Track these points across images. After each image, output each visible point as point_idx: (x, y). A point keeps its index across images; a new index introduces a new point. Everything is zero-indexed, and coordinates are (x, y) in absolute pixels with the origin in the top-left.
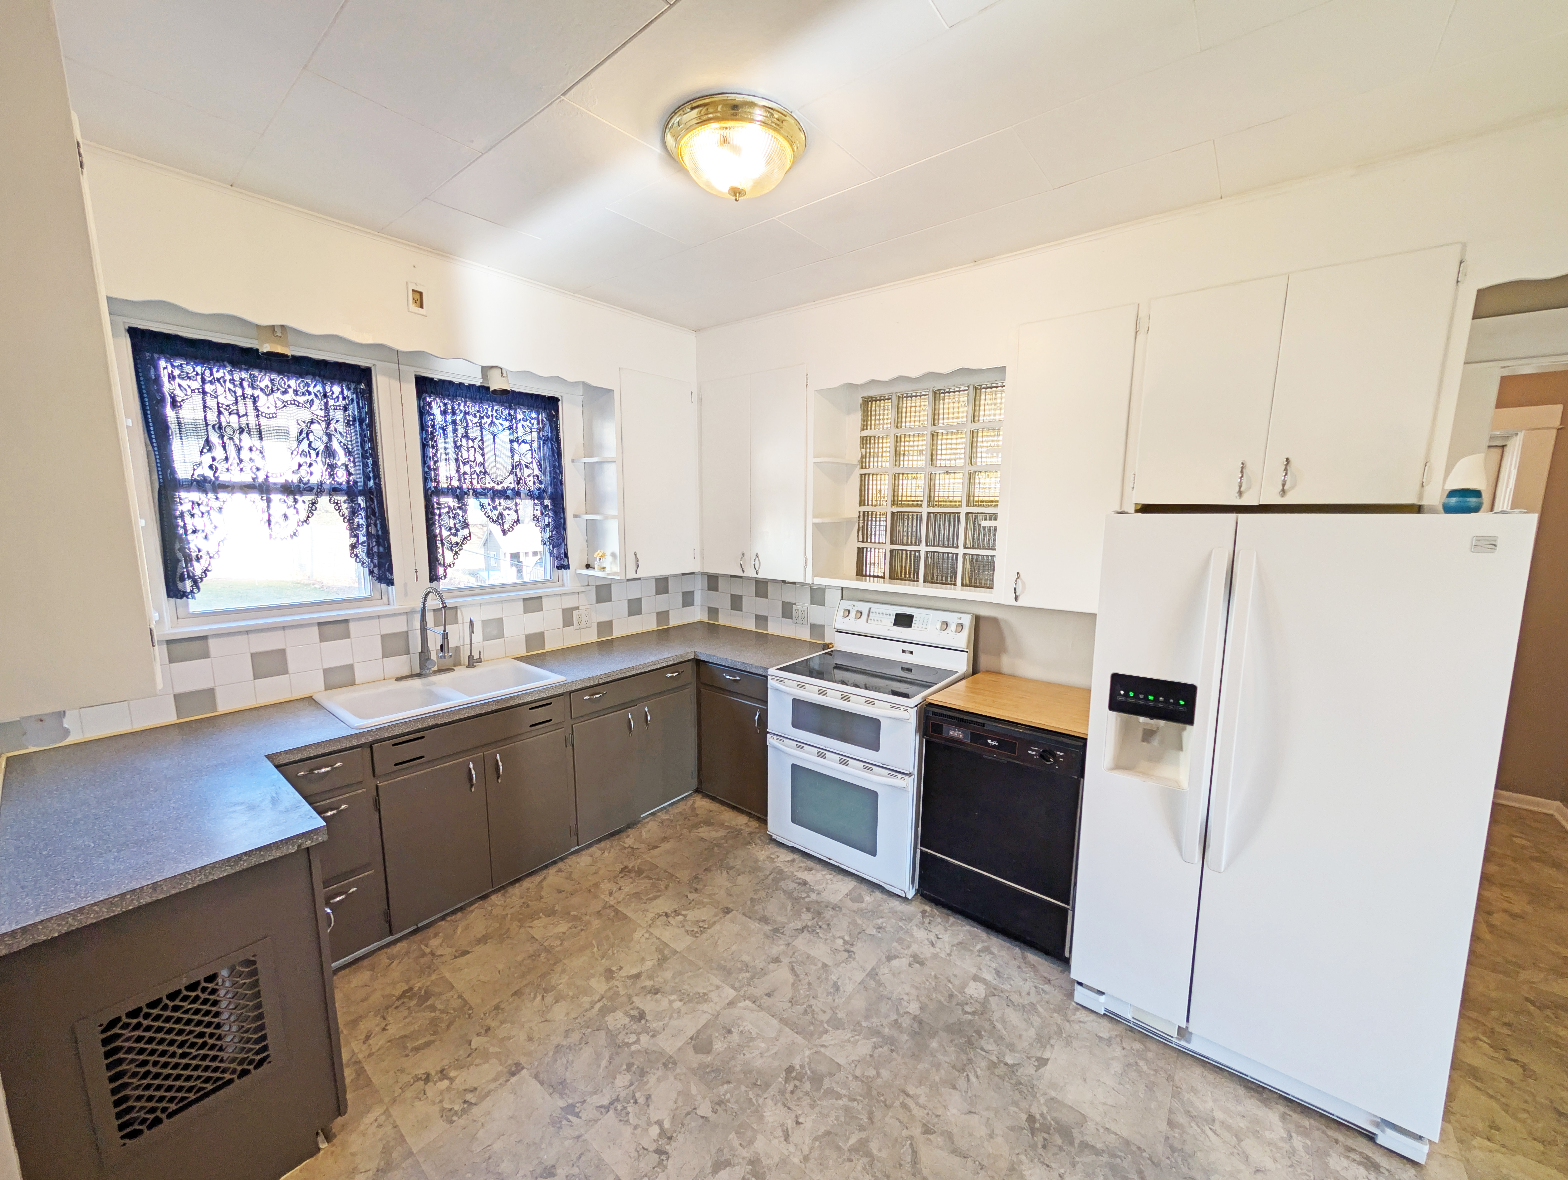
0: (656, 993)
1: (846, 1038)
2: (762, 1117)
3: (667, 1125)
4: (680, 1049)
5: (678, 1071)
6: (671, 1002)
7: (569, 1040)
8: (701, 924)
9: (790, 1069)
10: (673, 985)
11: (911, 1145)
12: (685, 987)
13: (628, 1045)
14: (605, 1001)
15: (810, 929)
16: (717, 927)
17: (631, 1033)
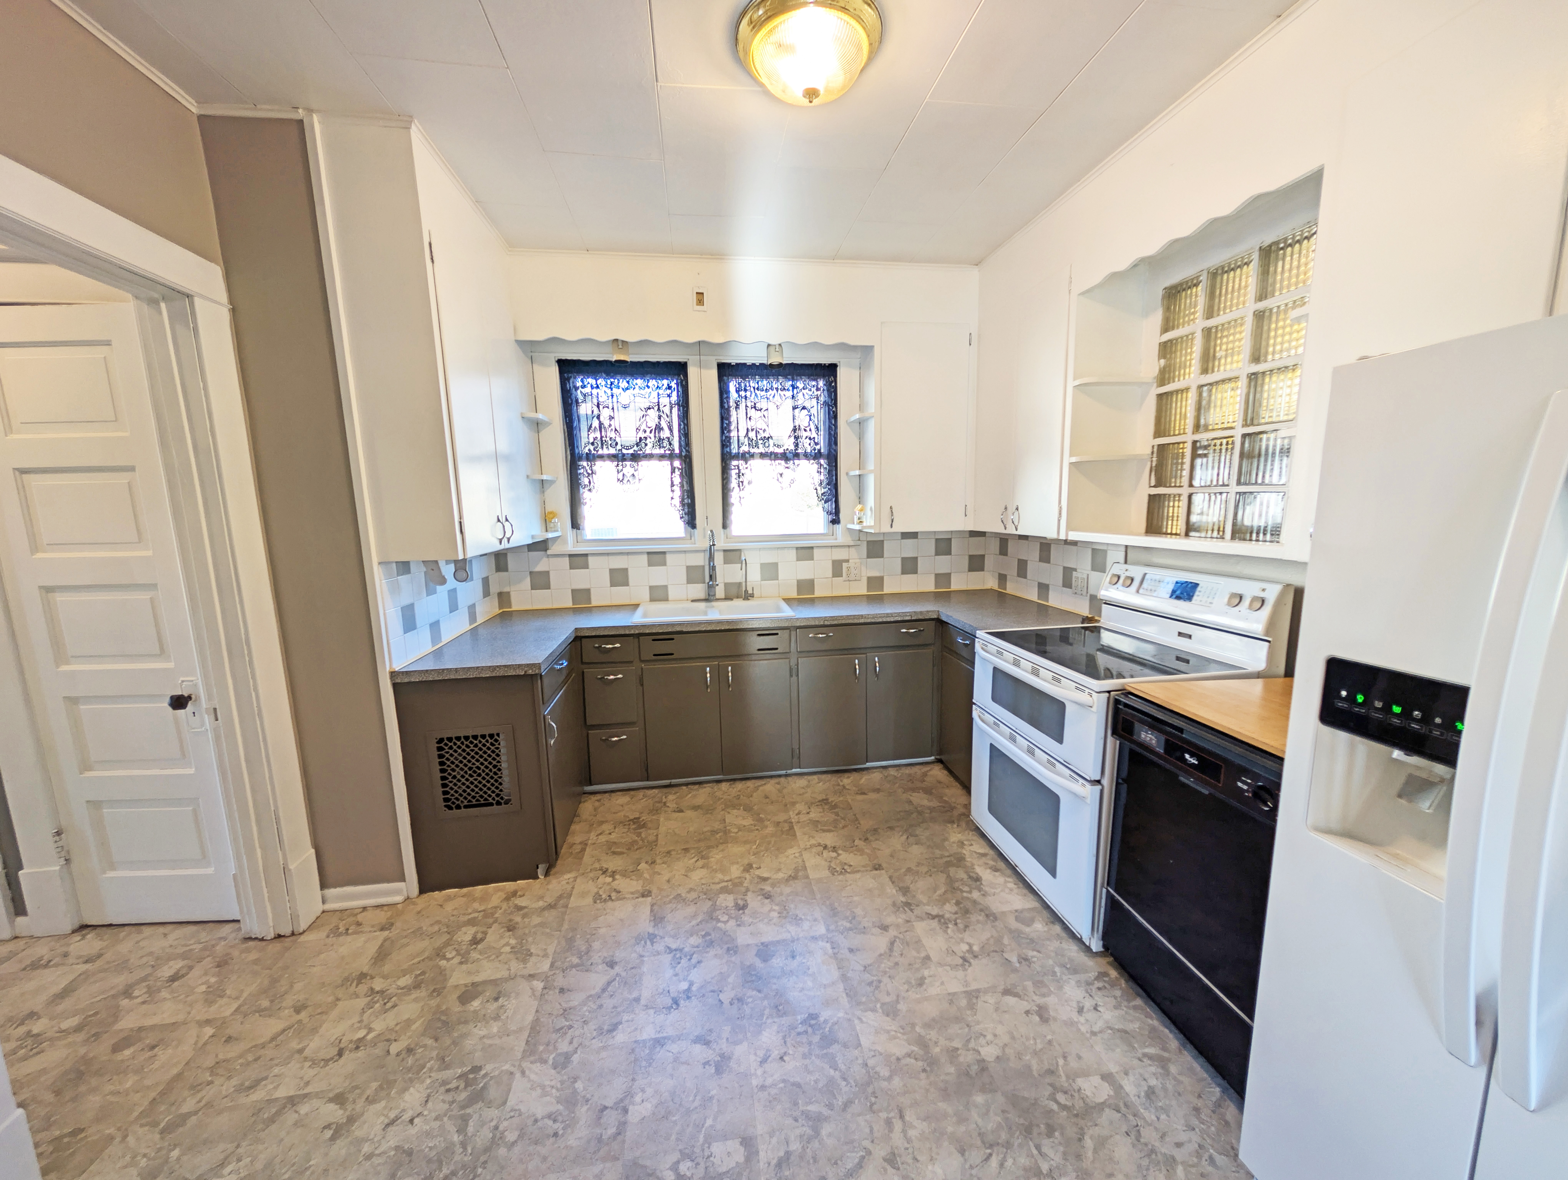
0: (767, 898)
1: (889, 1028)
2: (759, 1033)
3: (694, 988)
4: (748, 945)
5: (733, 959)
6: (771, 910)
7: (688, 895)
8: (846, 867)
9: (813, 1016)
13: (719, 921)
14: (730, 883)
16: (858, 876)
17: (727, 914)
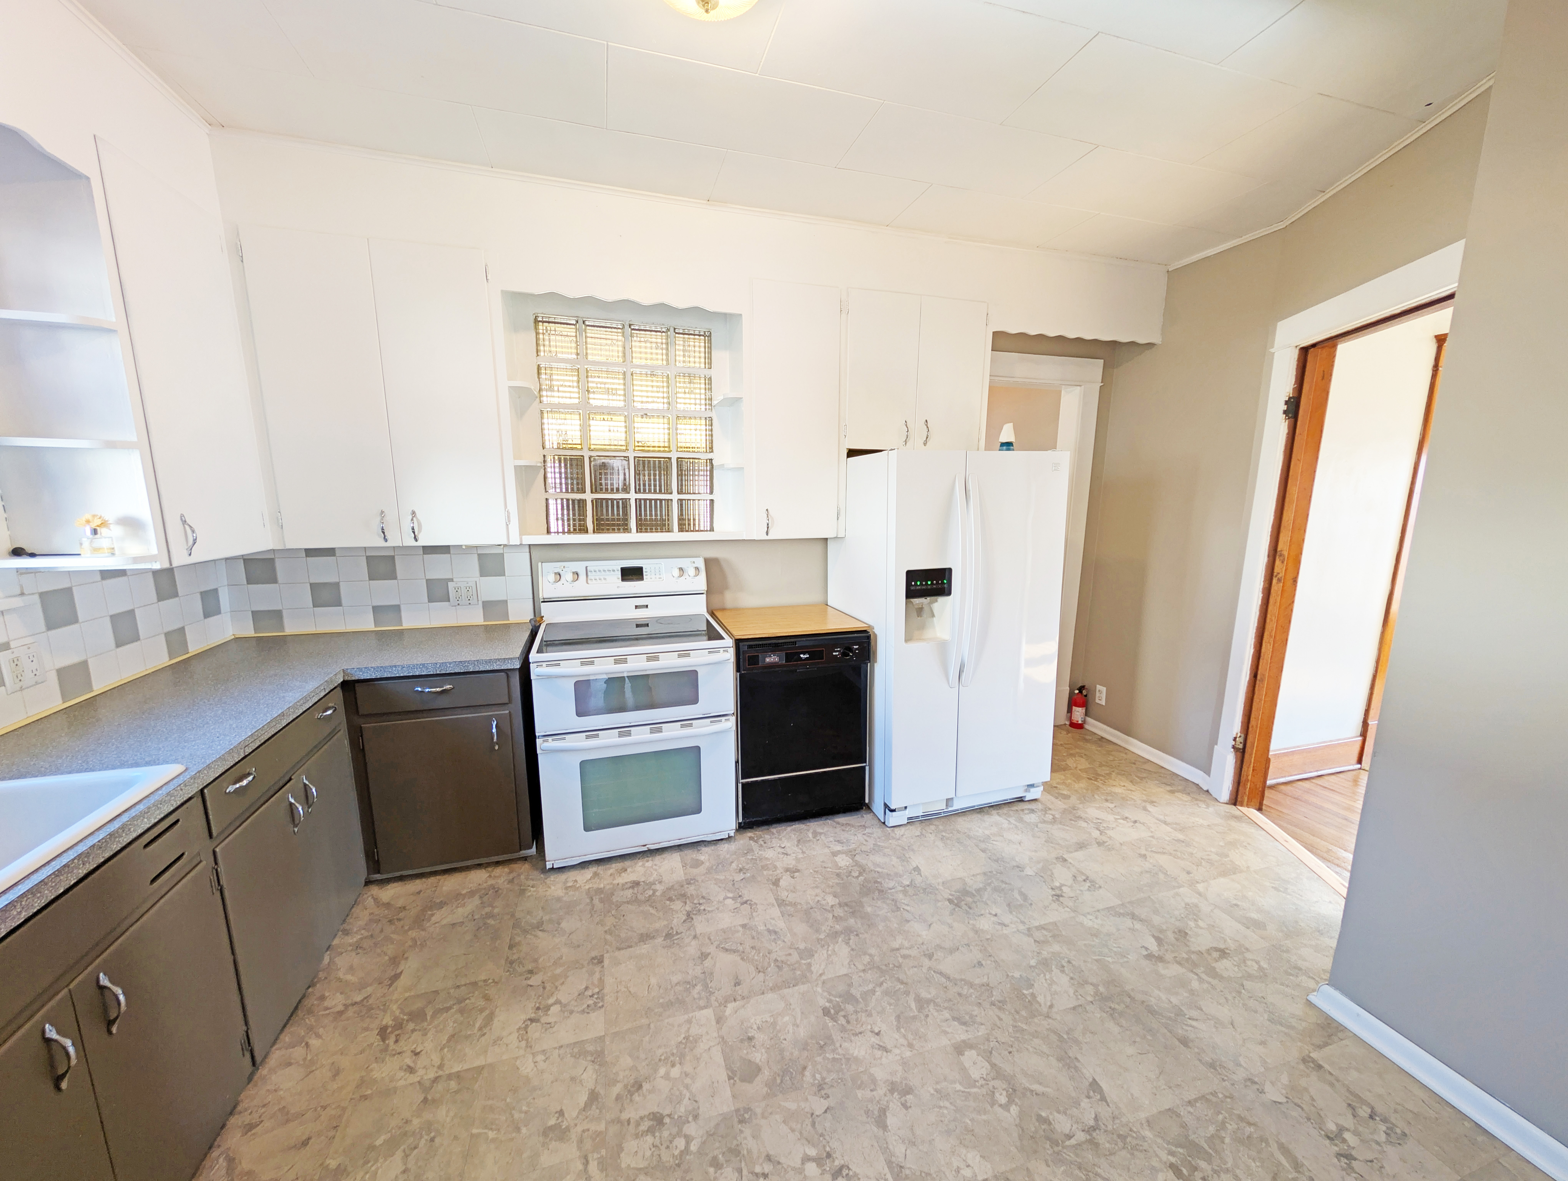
1: (825, 955)
2: (856, 1059)
3: (812, 1152)
4: (734, 1096)
5: (759, 1111)
6: (666, 1077)
8: (589, 993)
10: (644, 1064)
11: (934, 972)
12: (660, 1052)
14: (593, 1156)
15: (695, 912)
17: (671, 1142)
